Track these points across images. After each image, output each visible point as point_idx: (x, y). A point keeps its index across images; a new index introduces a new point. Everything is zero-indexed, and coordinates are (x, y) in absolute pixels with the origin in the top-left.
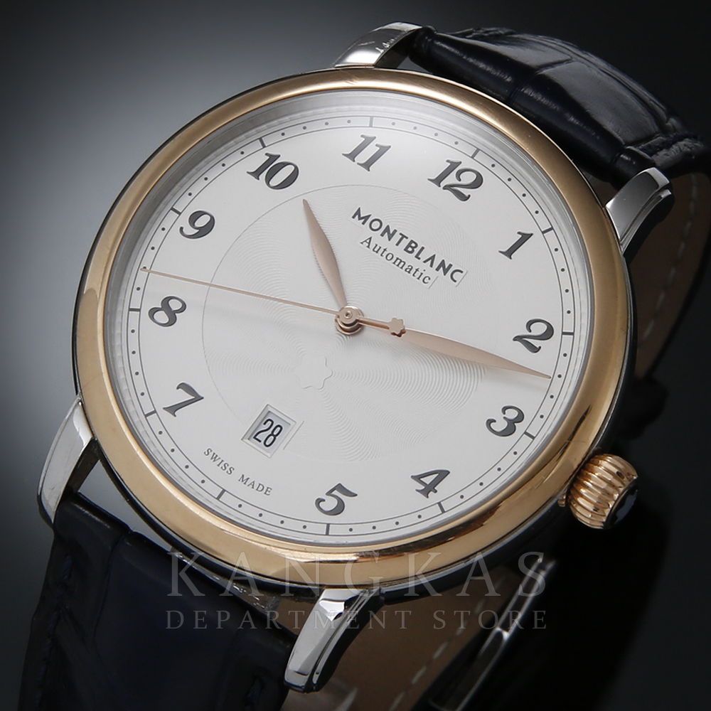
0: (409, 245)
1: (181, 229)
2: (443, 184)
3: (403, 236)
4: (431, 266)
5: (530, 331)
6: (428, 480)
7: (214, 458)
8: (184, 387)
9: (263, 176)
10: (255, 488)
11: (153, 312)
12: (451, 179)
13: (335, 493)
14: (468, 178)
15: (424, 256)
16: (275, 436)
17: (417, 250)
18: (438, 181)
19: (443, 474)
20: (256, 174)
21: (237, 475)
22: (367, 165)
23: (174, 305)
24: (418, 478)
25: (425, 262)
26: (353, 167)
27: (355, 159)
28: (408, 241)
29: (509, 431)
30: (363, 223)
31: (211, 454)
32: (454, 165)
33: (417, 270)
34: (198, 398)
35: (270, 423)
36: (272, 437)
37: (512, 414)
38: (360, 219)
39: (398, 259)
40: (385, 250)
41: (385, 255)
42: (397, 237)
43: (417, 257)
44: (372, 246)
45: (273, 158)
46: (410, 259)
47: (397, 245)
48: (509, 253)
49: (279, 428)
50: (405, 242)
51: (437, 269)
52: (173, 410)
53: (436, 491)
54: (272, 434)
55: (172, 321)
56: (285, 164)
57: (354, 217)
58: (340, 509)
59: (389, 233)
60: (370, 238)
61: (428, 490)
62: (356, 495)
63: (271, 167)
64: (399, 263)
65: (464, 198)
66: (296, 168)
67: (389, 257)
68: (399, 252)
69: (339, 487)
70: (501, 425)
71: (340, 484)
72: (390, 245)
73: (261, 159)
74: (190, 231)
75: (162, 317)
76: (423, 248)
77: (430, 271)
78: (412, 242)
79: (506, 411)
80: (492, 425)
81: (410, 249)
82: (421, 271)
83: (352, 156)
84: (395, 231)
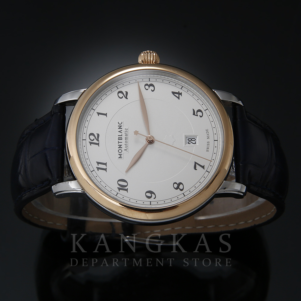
0: (120, 139)
1: (154, 198)
2: (98, 142)
3: (119, 142)
4: (122, 130)
5: (123, 97)
6: (177, 95)
7: (208, 148)
8: (195, 168)
9: (126, 188)
10: (208, 134)
11: (182, 190)
12: (95, 141)
13: (196, 114)
14: (92, 137)
15: (120, 134)
16: (191, 139)
17: (120, 137)
18: (98, 144)
19: (174, 93)
20: (127, 190)
21: (208, 140)
22: (105, 164)
23: (176, 186)
24: (179, 98)
25: (122, 133)
26: (108, 167)
27: (105, 168)
28: (119, 140)
29: (152, 85)
30: (122, 154)
31: (208, 150)
32: (91, 143)
33: (125, 133)
34: (196, 163)
35: (189, 143)
36: (192, 140)
37: (147, 87)
38: (121, 156)
39: (126, 140)
40: (125, 144)
41: (126, 144)
42: (120, 144)
43: (122, 135)
44: (126, 148)
45: (119, 189)
46: (124, 137)
47: (122, 142)
48: (106, 115)
49: (189, 140)
50: (120, 141)
51: (122, 128)
52: (203, 167)
53: (179, 92)
54: (191, 140)
55: (181, 183)
56: (119, 185)
57: (122, 158)
58: (199, 111)
59: (121, 146)
60: (125, 150)
61: (180, 94)
62: (193, 109)
63: (122, 188)
64: (126, 139)
65: (98, 135)
66: (118, 181)
67: (126, 142)
68: (123, 141)
69: (194, 114)
70: (152, 88)
71: (193, 115)
72: (123, 144)
73: (122, 192)
74: (153, 196)
75: (181, 187)
76: (118, 136)
77: (123, 130)
78: (119, 139)
79: (147, 89)
80: (153, 90)
81: (121, 138)
82: (125, 132)
83: (105, 170)
84: (119, 145)
